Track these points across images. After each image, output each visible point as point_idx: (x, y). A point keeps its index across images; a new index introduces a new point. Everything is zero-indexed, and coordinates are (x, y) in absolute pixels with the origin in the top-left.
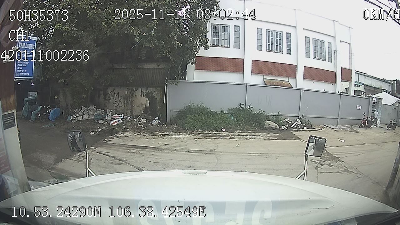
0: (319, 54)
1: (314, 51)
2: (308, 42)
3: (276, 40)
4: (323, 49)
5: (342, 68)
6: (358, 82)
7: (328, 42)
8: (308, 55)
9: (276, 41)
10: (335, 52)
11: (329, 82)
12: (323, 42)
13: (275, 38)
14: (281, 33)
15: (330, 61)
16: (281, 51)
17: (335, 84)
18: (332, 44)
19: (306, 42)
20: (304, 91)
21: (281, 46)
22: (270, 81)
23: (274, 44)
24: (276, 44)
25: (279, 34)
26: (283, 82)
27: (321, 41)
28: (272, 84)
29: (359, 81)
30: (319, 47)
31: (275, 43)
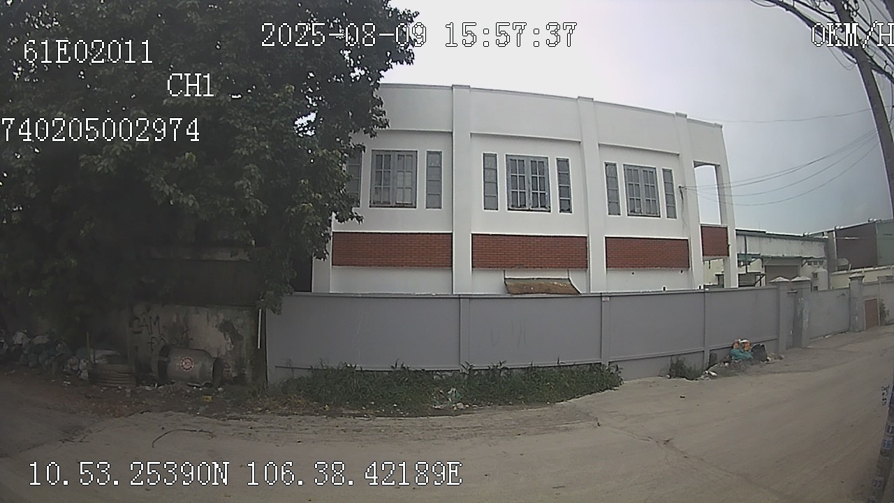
0: (644, 203)
1: (629, 198)
2: (613, 176)
3: (531, 179)
4: (651, 190)
5: (701, 227)
6: (746, 254)
7: (664, 170)
8: (614, 208)
9: (531, 182)
10: (682, 193)
11: (672, 267)
12: (652, 170)
13: (528, 176)
14: (543, 162)
15: (671, 214)
16: (544, 207)
17: (688, 270)
18: (673, 172)
19: (607, 177)
20: (608, 299)
21: (545, 194)
22: (522, 283)
23: (527, 191)
24: (533, 190)
25: (539, 166)
26: (556, 283)
27: (645, 169)
28: (526, 291)
29: (748, 253)
30: (642, 185)
31: (529, 186)
